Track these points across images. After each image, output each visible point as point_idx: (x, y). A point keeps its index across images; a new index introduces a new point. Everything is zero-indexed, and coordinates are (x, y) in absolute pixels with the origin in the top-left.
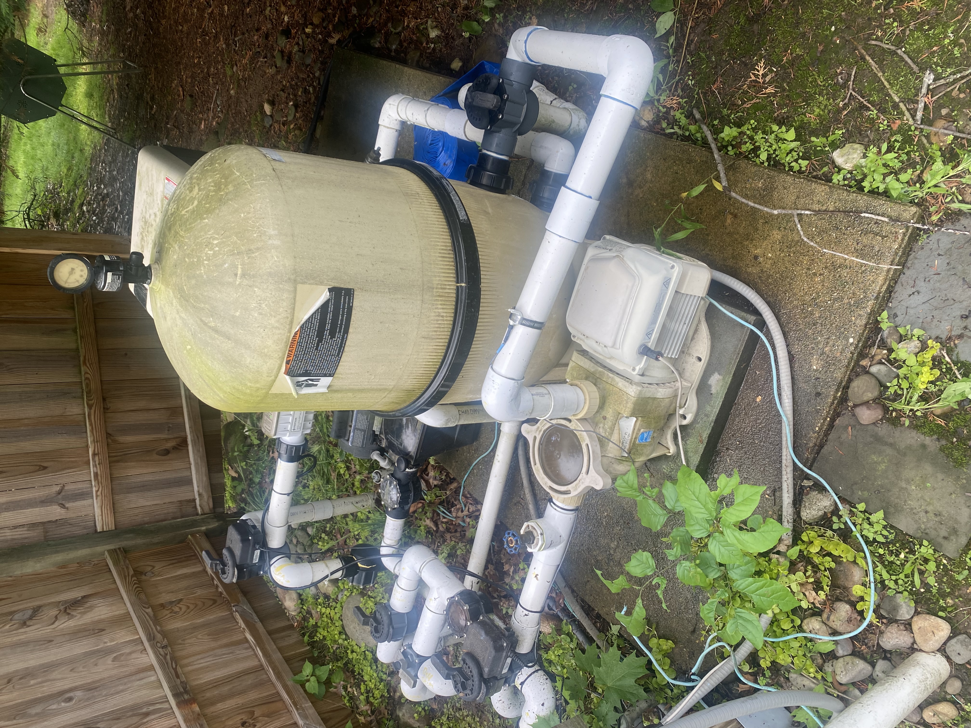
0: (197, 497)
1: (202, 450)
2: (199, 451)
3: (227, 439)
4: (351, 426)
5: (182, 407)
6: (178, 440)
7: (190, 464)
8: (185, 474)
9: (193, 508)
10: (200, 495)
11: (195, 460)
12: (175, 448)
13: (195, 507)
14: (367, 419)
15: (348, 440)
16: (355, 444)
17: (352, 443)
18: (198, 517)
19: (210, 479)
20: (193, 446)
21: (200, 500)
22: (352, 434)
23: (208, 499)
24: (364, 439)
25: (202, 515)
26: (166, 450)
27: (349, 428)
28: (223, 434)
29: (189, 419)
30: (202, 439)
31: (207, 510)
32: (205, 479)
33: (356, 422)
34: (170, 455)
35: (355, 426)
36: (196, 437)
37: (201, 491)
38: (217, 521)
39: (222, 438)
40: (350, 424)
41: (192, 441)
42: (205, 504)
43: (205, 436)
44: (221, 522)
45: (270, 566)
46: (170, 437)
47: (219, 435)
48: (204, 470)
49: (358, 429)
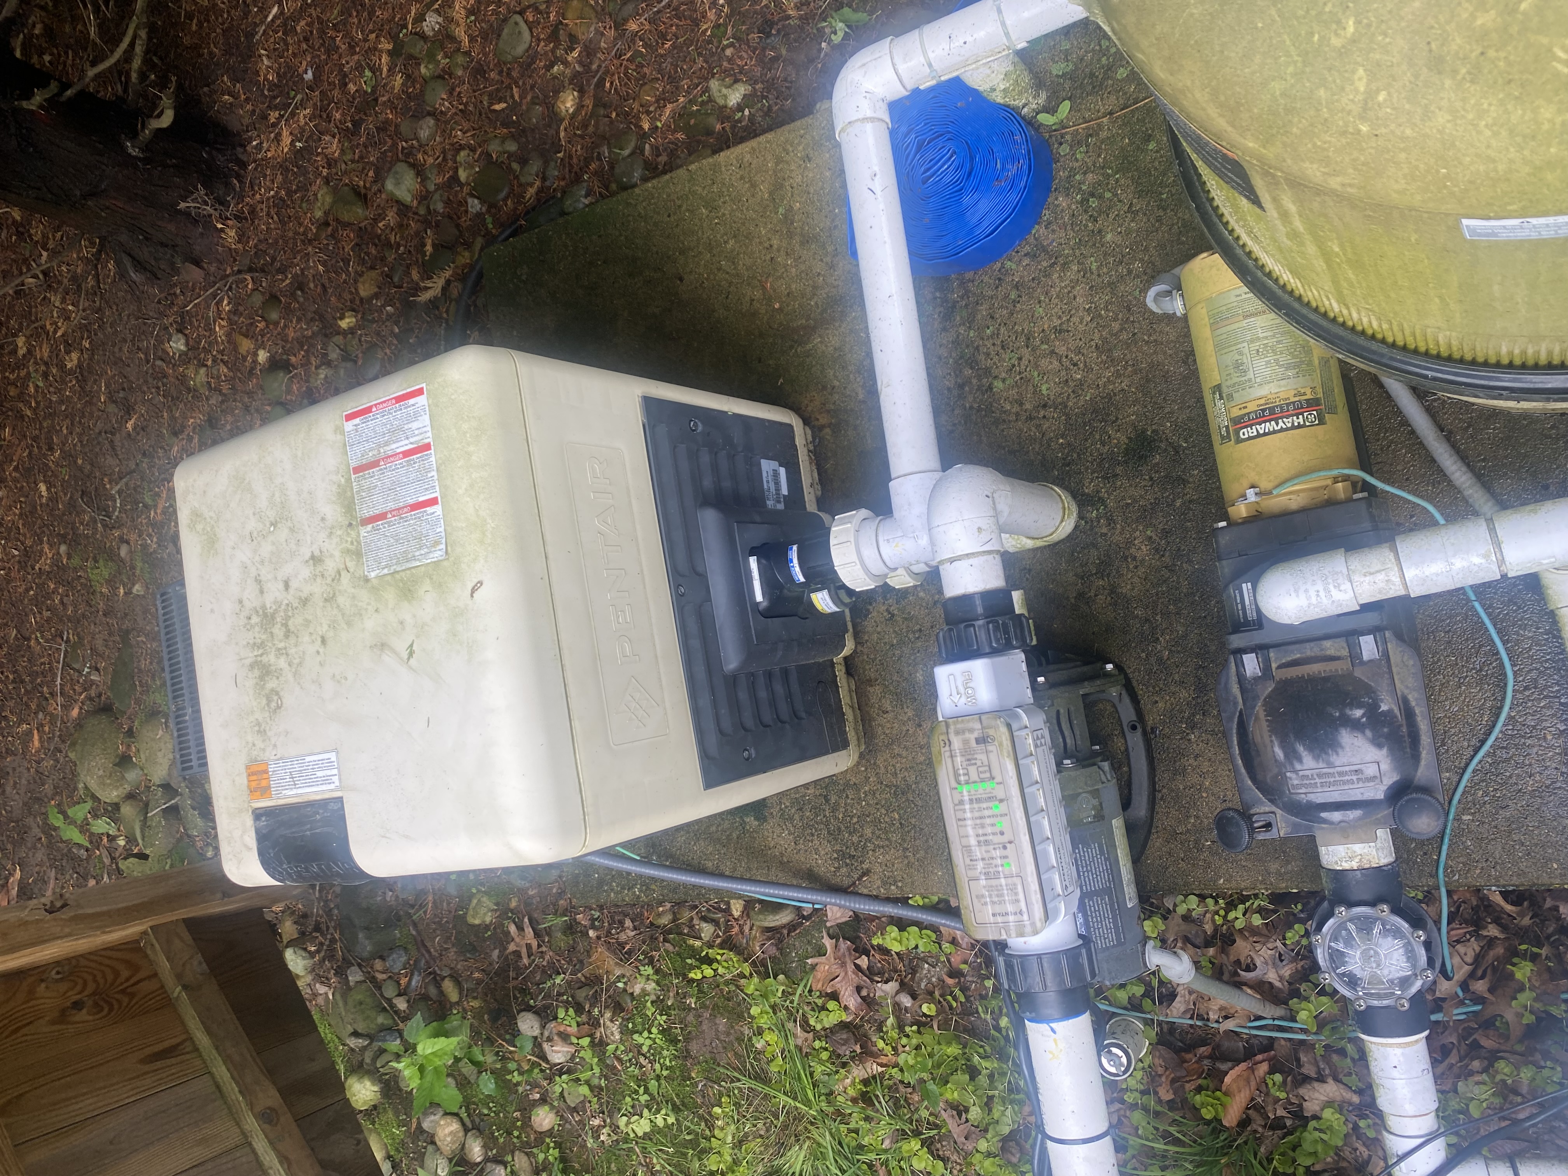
16: (1099, 944)
24: (1114, 918)
49: (1090, 895)
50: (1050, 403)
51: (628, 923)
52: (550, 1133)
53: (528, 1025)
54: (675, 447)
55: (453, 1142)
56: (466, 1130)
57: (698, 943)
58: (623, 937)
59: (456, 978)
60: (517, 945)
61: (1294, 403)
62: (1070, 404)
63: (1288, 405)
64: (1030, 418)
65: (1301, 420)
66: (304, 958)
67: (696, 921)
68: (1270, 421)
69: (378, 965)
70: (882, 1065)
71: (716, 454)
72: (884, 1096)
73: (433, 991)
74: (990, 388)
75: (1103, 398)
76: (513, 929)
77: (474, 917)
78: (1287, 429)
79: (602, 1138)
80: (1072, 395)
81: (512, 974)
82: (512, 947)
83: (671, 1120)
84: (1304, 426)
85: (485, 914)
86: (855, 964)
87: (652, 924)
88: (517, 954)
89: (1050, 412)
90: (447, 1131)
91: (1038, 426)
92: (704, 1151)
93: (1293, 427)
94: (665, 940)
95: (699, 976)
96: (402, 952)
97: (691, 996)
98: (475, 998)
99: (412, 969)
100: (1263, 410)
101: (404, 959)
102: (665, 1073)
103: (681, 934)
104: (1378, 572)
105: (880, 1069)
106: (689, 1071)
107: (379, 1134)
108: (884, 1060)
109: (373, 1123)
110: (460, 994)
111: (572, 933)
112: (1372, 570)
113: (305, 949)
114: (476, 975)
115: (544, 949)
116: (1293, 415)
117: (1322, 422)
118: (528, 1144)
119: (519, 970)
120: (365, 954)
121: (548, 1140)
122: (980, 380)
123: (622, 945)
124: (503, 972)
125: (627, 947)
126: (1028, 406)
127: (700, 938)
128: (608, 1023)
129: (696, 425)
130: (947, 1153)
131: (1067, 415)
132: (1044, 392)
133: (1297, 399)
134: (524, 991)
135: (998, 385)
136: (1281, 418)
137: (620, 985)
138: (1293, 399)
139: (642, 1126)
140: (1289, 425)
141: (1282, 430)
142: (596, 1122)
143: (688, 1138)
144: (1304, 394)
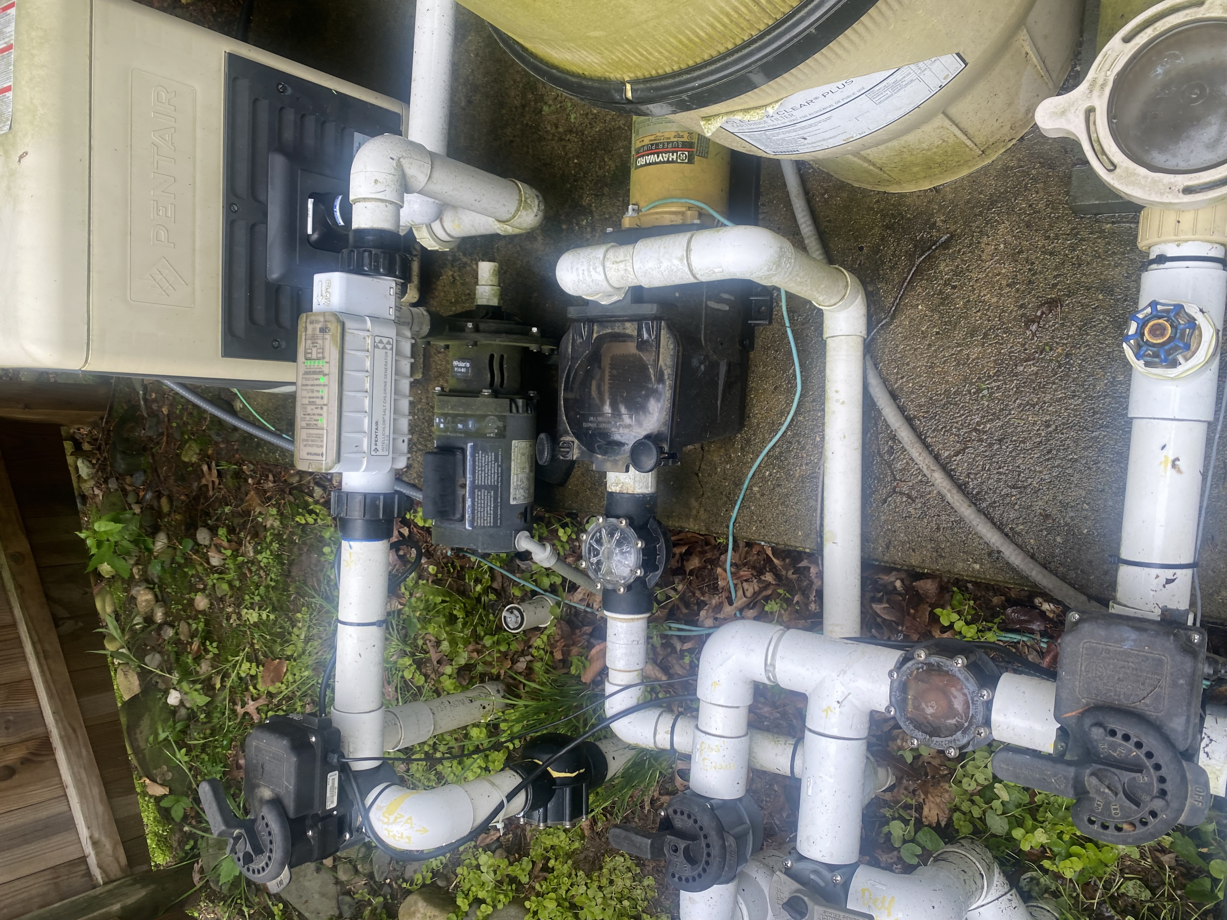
0: (89, 850)
1: (86, 752)
2: (79, 756)
3: (132, 727)
4: (464, 486)
5: (31, 680)
6: (30, 744)
7: (63, 788)
8: (58, 808)
9: (83, 876)
10: (95, 844)
11: (74, 775)
12: (25, 761)
13: (88, 874)
14: (496, 460)
15: (463, 518)
16: (479, 522)
17: (472, 524)
18: (98, 891)
19: (112, 808)
20: (65, 748)
21: (97, 854)
22: (469, 503)
23: (115, 848)
24: (496, 507)
25: (105, 884)
26: (7, 767)
27: (460, 492)
28: (123, 720)
29: (51, 696)
30: (82, 732)
31: (115, 871)
32: (100, 809)
33: (474, 473)
34: (16, 777)
35: (473, 482)
36: (70, 731)
37: (96, 835)
38: (143, 887)
39: (124, 728)
40: (461, 482)
41: (61, 737)
42: (109, 860)
43: (89, 729)
44: (152, 887)
45: (368, 810)
46: (12, 740)
47: (117, 722)
48: (96, 791)
49: (480, 488)
50: (574, 129)
51: (271, 477)
52: (203, 612)
53: (203, 536)
54: (256, 101)
55: (146, 606)
56: (157, 601)
57: (310, 500)
58: (266, 487)
59: (170, 499)
60: (207, 481)
61: (673, 142)
62: (586, 132)
63: (668, 143)
64: (561, 139)
65: (675, 157)
66: (88, 467)
67: (312, 485)
68: (654, 154)
69: (128, 479)
70: (401, 604)
71: (303, 116)
72: (397, 625)
73: (155, 504)
74: (541, 111)
75: (607, 131)
76: (205, 468)
77: (185, 456)
78: (664, 162)
79: (231, 621)
80: (589, 126)
81: (202, 501)
82: (204, 482)
83: (272, 617)
84: (676, 162)
85: (192, 456)
86: (399, 532)
87: (285, 481)
88: (206, 486)
89: (572, 137)
90: (144, 598)
91: (564, 147)
92: (287, 641)
93: (668, 162)
94: (290, 494)
95: (303, 522)
96: (142, 473)
97: (296, 535)
98: (179, 513)
99: (148, 487)
100: (652, 145)
101: (143, 478)
102: (273, 584)
103: (303, 491)
104: (621, 262)
105: (400, 607)
106: (289, 586)
107: (112, 595)
108: (403, 601)
109: (110, 587)
110: (171, 508)
111: (237, 478)
112: (618, 260)
113: (90, 462)
114: (183, 497)
115: (222, 486)
116: (669, 152)
117: (691, 161)
118: (190, 617)
119: (207, 499)
120: (121, 471)
121: (200, 616)
122: (536, 103)
123: (265, 492)
124: (196, 498)
125: (268, 494)
126: (561, 130)
127: (312, 497)
128: (247, 544)
129: (285, 89)
130: (429, 672)
131: (582, 141)
132: (572, 120)
133: (676, 140)
134: (208, 514)
135: (546, 108)
136: (662, 153)
137: (260, 519)
138: (673, 139)
139: (253, 616)
140: (666, 159)
141: (660, 162)
142: (230, 610)
143: (279, 630)
144: (682, 137)
